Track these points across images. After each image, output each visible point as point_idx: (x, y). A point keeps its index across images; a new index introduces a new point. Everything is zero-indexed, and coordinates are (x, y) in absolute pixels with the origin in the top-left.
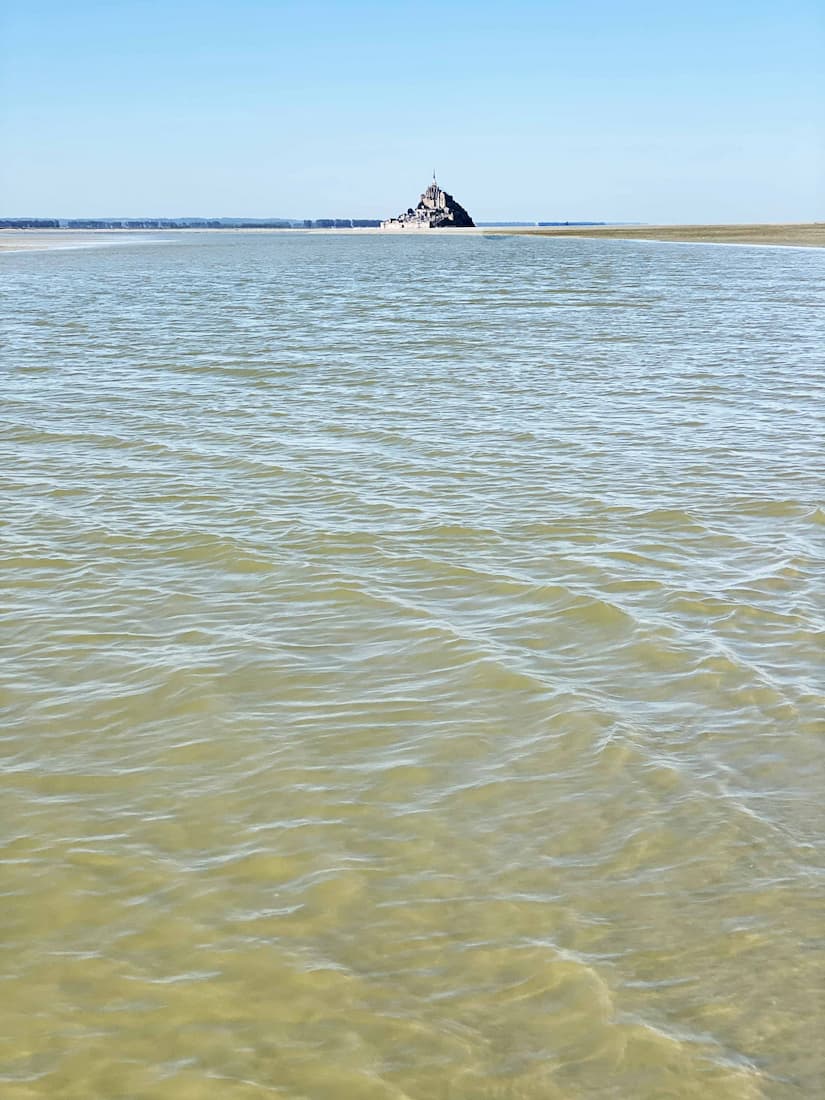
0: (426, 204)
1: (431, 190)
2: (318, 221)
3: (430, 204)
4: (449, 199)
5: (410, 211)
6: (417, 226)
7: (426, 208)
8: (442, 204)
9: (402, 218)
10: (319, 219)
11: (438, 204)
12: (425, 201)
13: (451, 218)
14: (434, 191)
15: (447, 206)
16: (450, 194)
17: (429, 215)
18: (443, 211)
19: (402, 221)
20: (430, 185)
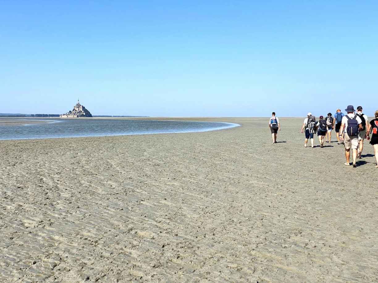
0: (76, 109)
1: (77, 105)
2: (36, 115)
3: (77, 109)
4: (83, 108)
5: (70, 112)
6: (72, 116)
7: (76, 110)
8: (81, 109)
9: (67, 114)
10: (36, 114)
11: (80, 110)
12: (75, 108)
13: (84, 114)
14: (78, 105)
15: (83, 110)
16: (84, 106)
17: (77, 113)
18: (82, 112)
19: (67, 115)
20: (77, 103)
